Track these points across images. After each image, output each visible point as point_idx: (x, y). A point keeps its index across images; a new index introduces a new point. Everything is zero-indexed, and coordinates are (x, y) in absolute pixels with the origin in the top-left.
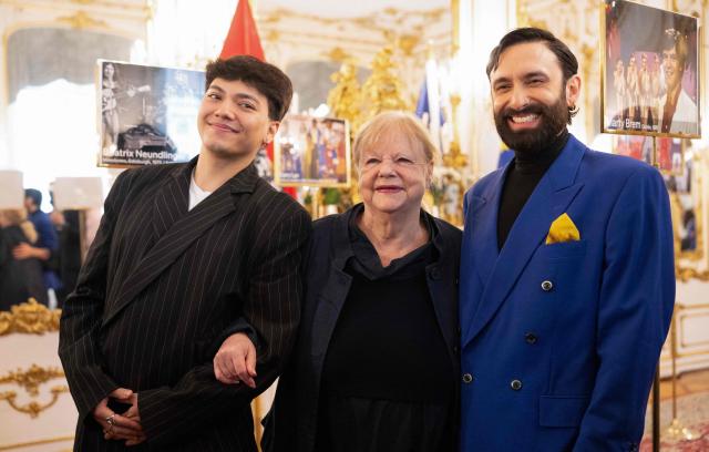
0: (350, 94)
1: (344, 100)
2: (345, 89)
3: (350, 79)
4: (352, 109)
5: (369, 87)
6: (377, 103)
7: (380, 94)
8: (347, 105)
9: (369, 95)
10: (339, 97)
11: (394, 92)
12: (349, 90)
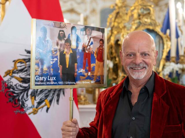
0: (121, 17)
1: (117, 20)
2: (118, 13)
3: (121, 7)
4: (121, 26)
5: (132, 11)
6: (138, 21)
7: (139, 15)
8: (119, 23)
9: (132, 15)
10: (113, 19)
11: (149, 13)
12: (121, 14)
